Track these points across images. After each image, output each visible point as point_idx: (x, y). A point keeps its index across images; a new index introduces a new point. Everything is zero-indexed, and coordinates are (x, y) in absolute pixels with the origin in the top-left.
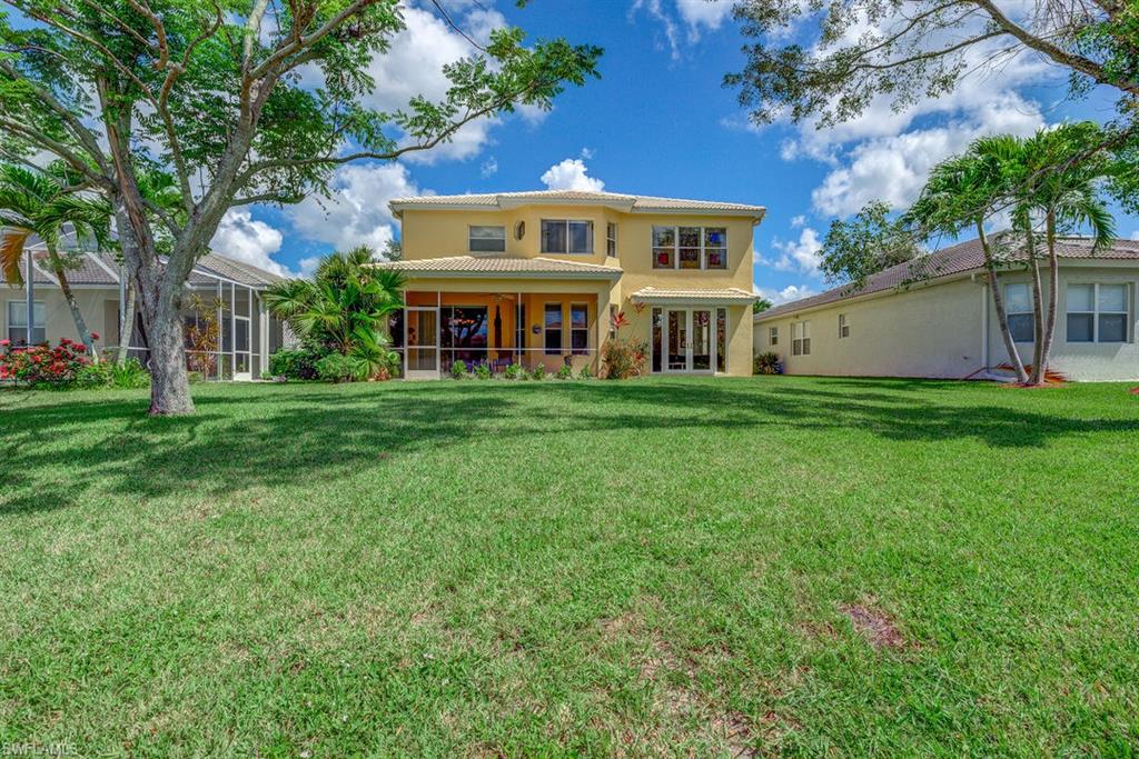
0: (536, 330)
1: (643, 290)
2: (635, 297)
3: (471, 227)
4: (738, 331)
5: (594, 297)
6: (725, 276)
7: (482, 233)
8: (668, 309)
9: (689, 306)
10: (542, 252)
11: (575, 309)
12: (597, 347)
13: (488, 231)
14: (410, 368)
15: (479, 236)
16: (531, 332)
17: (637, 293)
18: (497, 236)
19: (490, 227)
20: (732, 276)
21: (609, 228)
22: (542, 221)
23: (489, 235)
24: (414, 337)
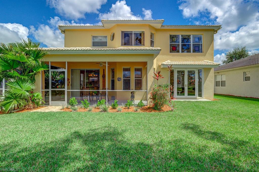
0: (119, 79)
1: (166, 62)
2: (163, 64)
3: (93, 36)
4: (208, 79)
5: (145, 64)
6: (202, 56)
7: (98, 39)
8: (177, 70)
9: (186, 68)
10: (122, 45)
11: (137, 70)
12: (147, 89)
13: (100, 38)
14: (52, 100)
15: (96, 40)
16: (117, 80)
17: (164, 63)
18: (104, 40)
19: (102, 37)
20: (205, 55)
21: (151, 35)
22: (122, 32)
23: (101, 40)
24: (69, 82)
